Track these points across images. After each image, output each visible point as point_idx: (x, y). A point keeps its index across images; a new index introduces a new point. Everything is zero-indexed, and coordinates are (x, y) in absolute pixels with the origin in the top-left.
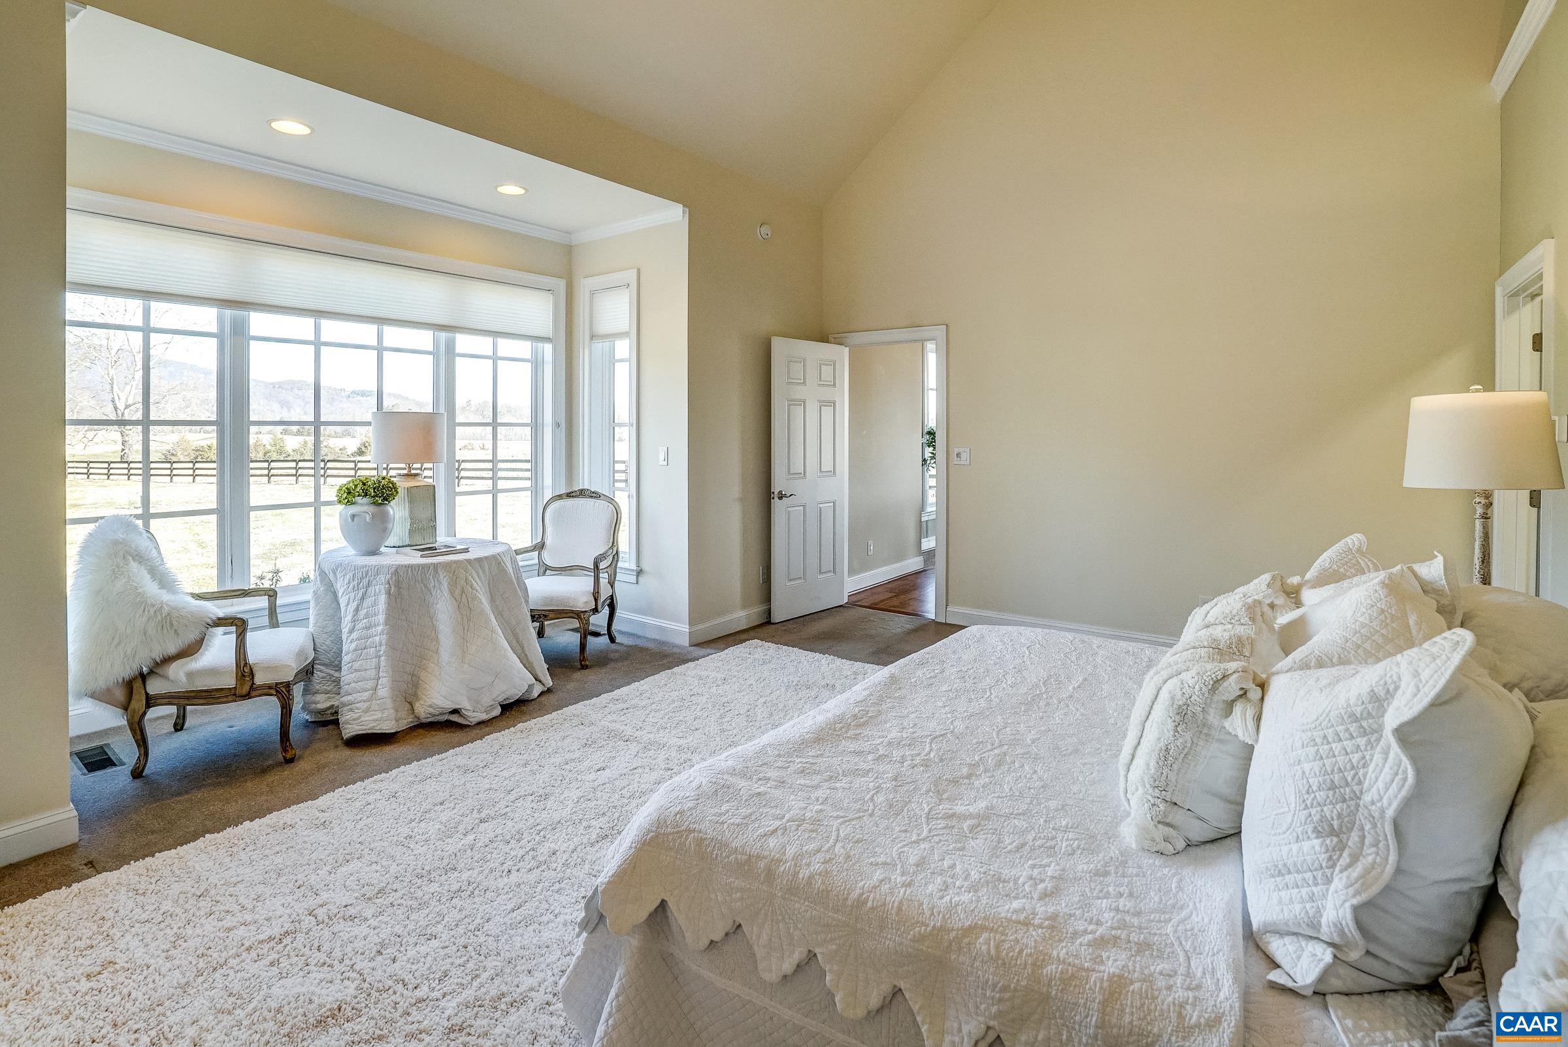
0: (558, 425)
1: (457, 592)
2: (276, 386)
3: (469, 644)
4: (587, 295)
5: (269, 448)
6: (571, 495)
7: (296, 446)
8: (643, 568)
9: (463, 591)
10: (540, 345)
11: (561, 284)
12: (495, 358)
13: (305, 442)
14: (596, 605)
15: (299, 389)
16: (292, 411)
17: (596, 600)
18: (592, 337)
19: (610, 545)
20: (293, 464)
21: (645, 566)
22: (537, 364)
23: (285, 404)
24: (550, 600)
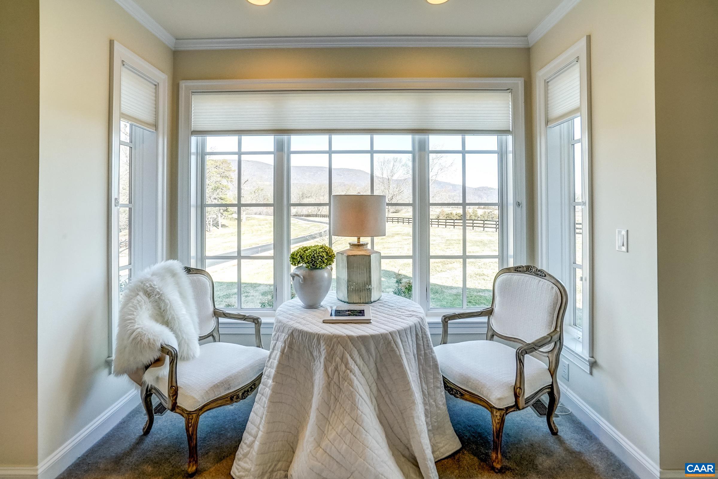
0: (519, 204)
1: (331, 369)
2: (477, 189)
3: (330, 428)
4: (542, 84)
5: (471, 214)
6: (519, 269)
7: (482, 214)
8: (598, 361)
9: (336, 368)
10: (504, 137)
11: (520, 82)
12: (464, 152)
13: (485, 212)
14: (516, 402)
15: (485, 190)
16: (483, 199)
17: (516, 396)
18: (547, 122)
19: (553, 329)
20: (482, 222)
21: (600, 359)
22: (502, 154)
23: (480, 196)
24: (467, 380)
